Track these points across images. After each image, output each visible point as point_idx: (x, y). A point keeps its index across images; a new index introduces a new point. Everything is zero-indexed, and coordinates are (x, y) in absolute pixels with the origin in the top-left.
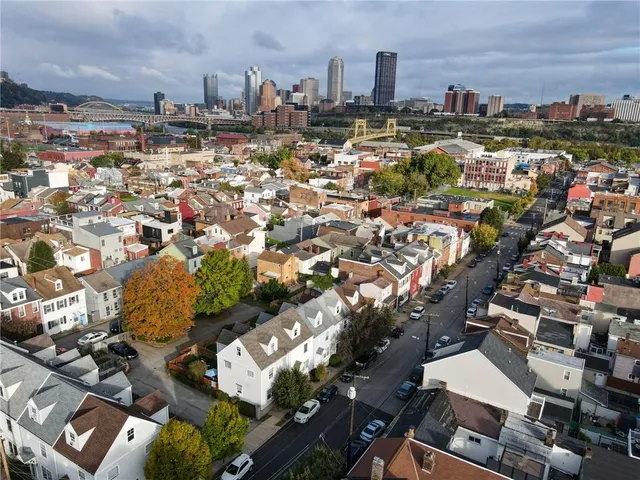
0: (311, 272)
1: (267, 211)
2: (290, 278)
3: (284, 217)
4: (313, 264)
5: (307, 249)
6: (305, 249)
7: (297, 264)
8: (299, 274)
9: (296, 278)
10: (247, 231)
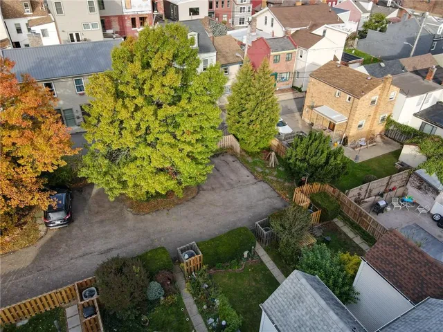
0: (416, 124)
1: (365, 11)
2: (366, 128)
3: (388, 22)
4: (426, 106)
5: (422, 73)
6: (416, 72)
7: (392, 101)
8: (389, 121)
9: (379, 128)
10: (315, 26)
